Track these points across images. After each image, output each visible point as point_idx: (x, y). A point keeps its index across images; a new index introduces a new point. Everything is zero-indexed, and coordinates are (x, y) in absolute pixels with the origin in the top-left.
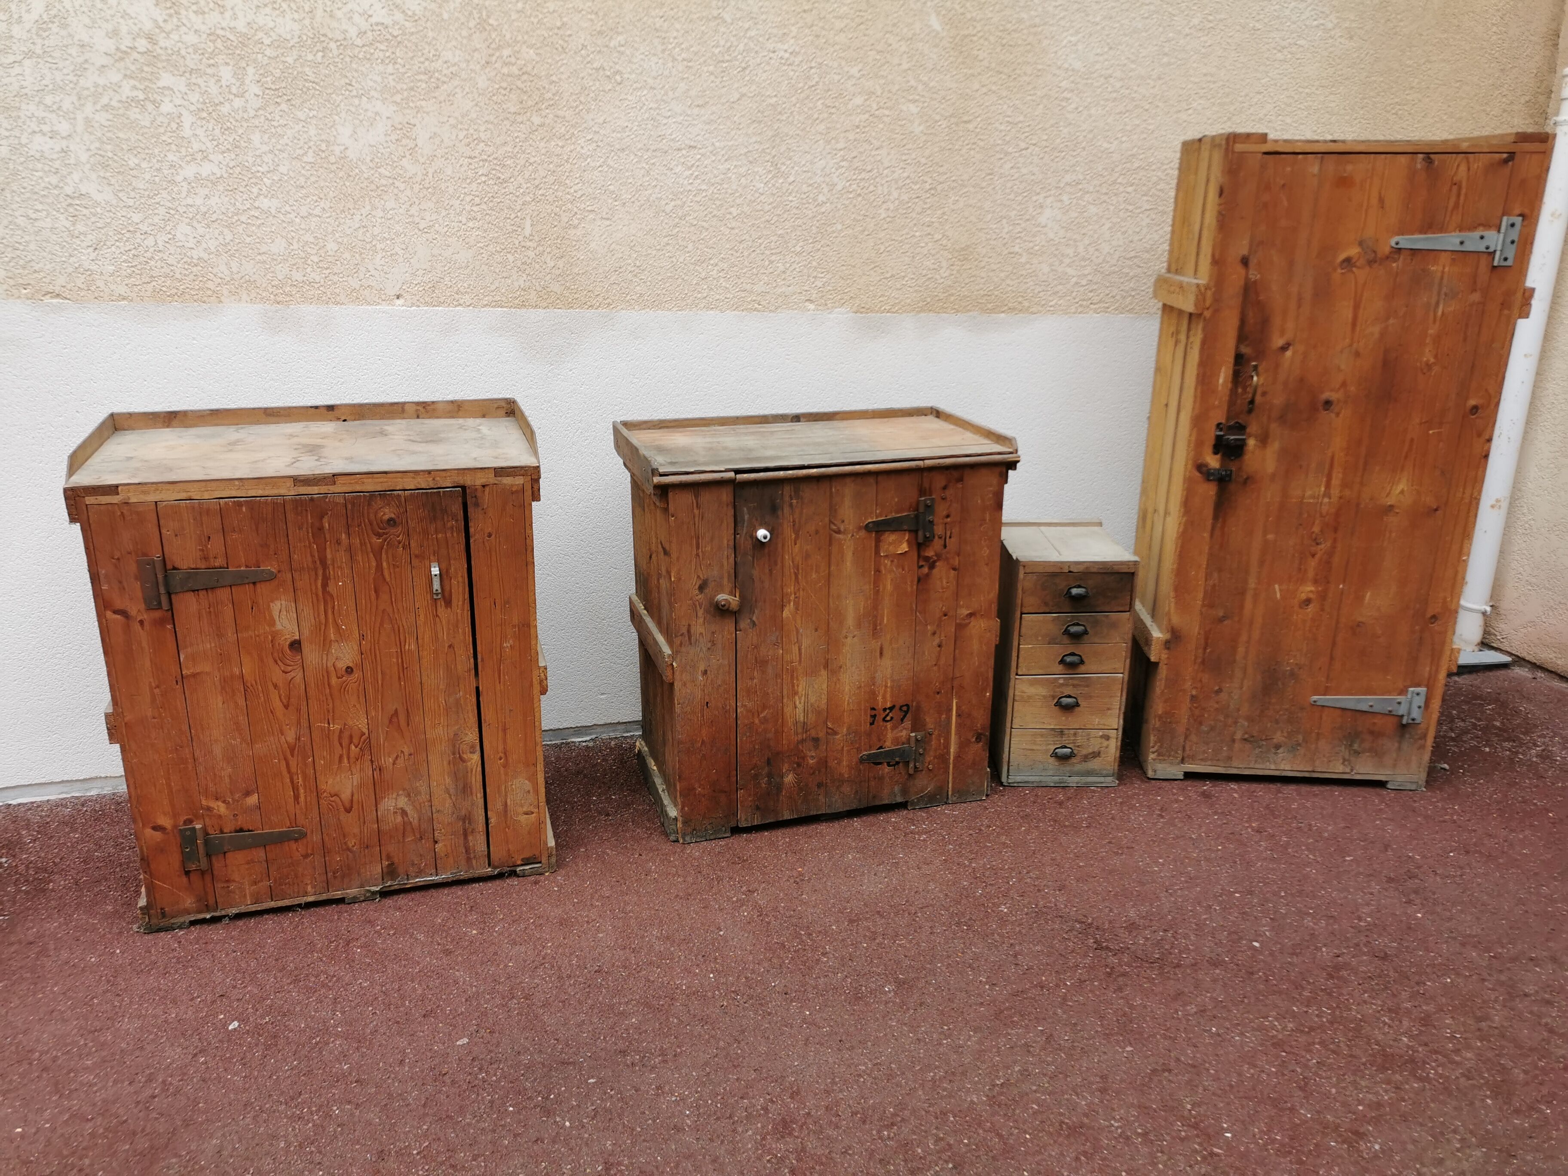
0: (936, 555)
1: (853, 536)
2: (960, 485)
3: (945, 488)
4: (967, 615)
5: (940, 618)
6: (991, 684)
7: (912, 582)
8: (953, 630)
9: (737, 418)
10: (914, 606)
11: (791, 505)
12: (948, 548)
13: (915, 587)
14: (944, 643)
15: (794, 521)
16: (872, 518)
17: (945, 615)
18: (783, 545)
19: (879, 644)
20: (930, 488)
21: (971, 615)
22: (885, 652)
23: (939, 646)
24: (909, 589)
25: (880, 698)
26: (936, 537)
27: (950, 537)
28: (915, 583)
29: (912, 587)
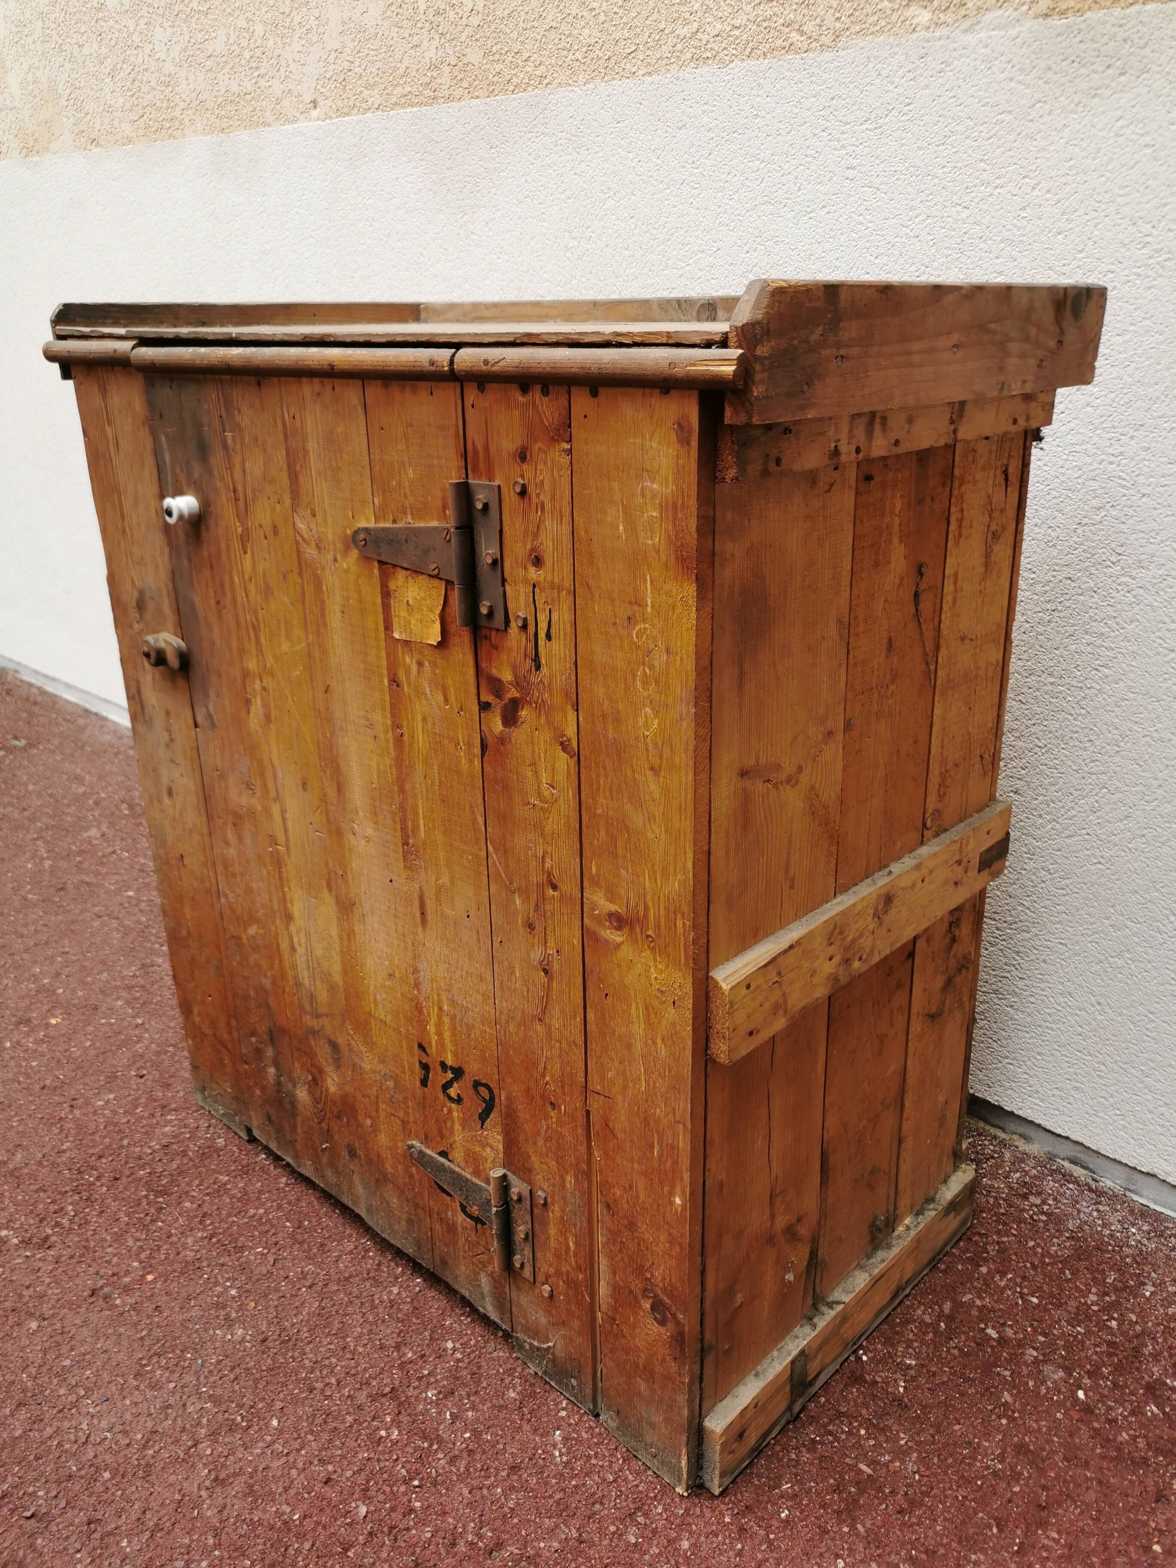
0: (517, 684)
1: (335, 560)
2: (557, 455)
3: (523, 456)
4: (611, 915)
5: (540, 886)
6: (686, 1176)
7: (469, 744)
8: (577, 941)
9: (595, 304)
10: (481, 820)
11: (225, 446)
12: (544, 670)
13: (477, 763)
14: (556, 967)
15: (235, 491)
16: (368, 520)
17: (554, 887)
18: (228, 548)
19: (417, 886)
20: (487, 447)
21: (619, 921)
22: (429, 916)
23: (546, 971)
24: (464, 766)
25: (431, 1028)
26: (513, 624)
27: (549, 637)
28: (477, 750)
29: (471, 761)
